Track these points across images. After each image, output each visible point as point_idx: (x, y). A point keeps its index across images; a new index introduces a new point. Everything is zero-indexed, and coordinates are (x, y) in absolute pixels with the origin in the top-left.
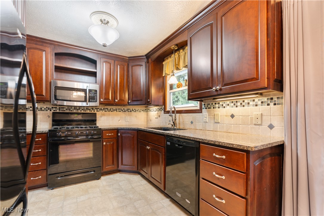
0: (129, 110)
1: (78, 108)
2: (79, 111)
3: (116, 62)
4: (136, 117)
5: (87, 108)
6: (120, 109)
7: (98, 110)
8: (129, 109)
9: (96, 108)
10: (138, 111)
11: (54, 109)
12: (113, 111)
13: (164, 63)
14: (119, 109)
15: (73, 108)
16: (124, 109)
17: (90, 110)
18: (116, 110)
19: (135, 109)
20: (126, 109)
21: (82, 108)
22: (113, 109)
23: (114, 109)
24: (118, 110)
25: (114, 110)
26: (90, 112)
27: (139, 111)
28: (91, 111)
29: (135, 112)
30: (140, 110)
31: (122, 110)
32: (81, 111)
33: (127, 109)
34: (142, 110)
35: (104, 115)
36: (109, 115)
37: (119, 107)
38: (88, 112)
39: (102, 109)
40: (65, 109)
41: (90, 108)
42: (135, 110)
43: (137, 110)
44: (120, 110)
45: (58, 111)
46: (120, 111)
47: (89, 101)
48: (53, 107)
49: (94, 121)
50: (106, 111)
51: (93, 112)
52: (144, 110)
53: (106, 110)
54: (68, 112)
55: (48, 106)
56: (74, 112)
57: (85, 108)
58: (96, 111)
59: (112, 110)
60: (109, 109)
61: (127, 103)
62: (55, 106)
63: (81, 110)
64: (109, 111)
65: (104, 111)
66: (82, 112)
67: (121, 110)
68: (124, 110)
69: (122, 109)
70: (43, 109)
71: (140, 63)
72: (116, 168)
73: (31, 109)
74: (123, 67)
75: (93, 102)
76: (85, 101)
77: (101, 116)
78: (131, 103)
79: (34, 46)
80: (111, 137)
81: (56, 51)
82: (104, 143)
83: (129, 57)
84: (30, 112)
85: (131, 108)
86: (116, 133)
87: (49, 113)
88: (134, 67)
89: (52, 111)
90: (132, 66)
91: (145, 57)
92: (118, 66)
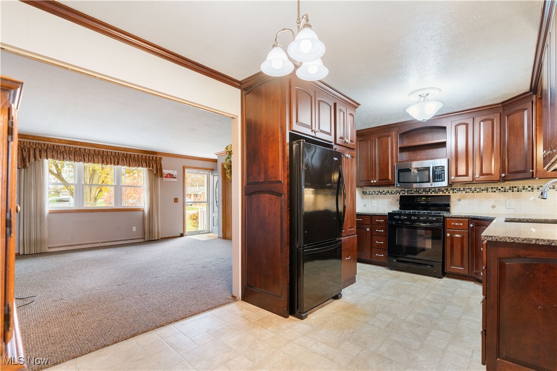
0: (515, 189)
1: (428, 190)
2: (429, 194)
3: (477, 120)
5: (439, 189)
6: (495, 188)
7: (455, 191)
8: (515, 187)
9: (451, 189)
10: (538, 189)
11: (403, 192)
12: (480, 192)
14: (492, 188)
15: (422, 190)
16: (502, 188)
17: (443, 191)
18: (487, 190)
19: (529, 187)
20: (507, 187)
21: (433, 189)
22: (480, 188)
23: (482, 188)
24: (489, 190)
25: (482, 190)
26: (444, 194)
28: (445, 193)
29: (529, 191)
31: (500, 190)
32: (431, 193)
33: (510, 187)
35: (464, 197)
36: (474, 197)
37: (493, 185)
38: (441, 194)
39: (462, 189)
40: (413, 192)
41: (443, 189)
42: (530, 189)
43: (535, 187)
44: (494, 190)
45: (406, 194)
46: (495, 192)
47: (434, 181)
49: (447, 207)
50: (469, 192)
51: (447, 194)
53: (468, 190)
54: (416, 195)
55: (397, 190)
56: (422, 195)
57: (437, 189)
58: (451, 192)
59: (478, 190)
60: (473, 189)
61: (499, 179)
62: (403, 189)
63: (431, 191)
64: (473, 192)
65: (464, 192)
66: (433, 194)
67: (497, 190)
68: (502, 189)
69: (499, 188)
70: (393, 192)
71: (522, 107)
72: (466, 273)
73: (384, 193)
74: (491, 122)
75: (440, 181)
76: (429, 182)
77: (459, 200)
78: (506, 178)
79: (383, 134)
80: (458, 227)
81: (401, 132)
82: (448, 235)
83: (502, 103)
84: (382, 195)
85: (520, 184)
86: (467, 223)
87: (398, 196)
88: (511, 117)
89: (401, 194)
90: (508, 116)
91: (532, 93)
92: (482, 123)
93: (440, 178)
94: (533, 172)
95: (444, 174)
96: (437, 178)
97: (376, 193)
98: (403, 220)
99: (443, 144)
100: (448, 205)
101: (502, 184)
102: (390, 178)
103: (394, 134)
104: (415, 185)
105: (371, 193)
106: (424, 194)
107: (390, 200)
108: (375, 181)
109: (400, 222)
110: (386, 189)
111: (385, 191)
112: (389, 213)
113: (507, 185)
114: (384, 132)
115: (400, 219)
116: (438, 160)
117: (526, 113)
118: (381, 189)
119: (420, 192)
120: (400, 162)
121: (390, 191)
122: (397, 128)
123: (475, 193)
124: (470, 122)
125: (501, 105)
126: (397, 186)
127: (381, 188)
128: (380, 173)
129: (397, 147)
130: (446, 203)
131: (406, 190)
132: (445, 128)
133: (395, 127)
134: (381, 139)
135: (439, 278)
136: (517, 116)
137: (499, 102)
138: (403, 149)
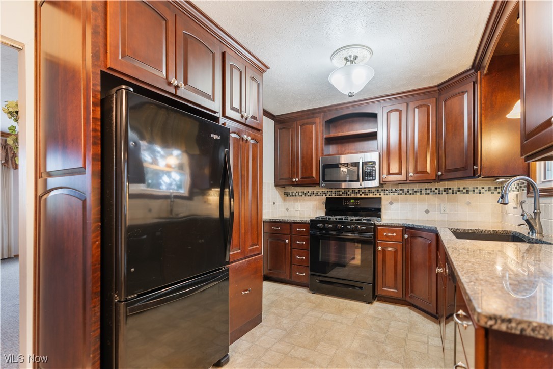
0: (450, 191)
1: (357, 191)
2: (359, 196)
3: (411, 105)
4: (469, 204)
5: (369, 190)
6: (429, 189)
7: (387, 192)
8: (450, 189)
9: (382, 190)
10: (474, 191)
11: (330, 193)
12: (413, 194)
14: (426, 189)
15: (351, 190)
16: (436, 189)
17: (374, 192)
18: (421, 192)
19: (464, 188)
20: (442, 189)
21: (363, 190)
22: (413, 189)
23: (415, 189)
24: (423, 191)
25: (416, 192)
26: (374, 196)
27: (477, 191)
28: (376, 195)
29: (464, 193)
30: (480, 188)
31: (434, 191)
32: (361, 195)
33: (444, 189)
34: (486, 188)
35: (397, 200)
36: (406, 200)
37: (427, 186)
38: (371, 195)
39: (394, 190)
40: (341, 193)
41: (373, 190)
42: (465, 191)
43: (471, 188)
44: (428, 191)
45: (333, 196)
46: (429, 194)
47: (364, 180)
48: (329, 190)
49: (377, 212)
50: (401, 194)
51: (378, 196)
52: (493, 188)
53: (401, 192)
54: (344, 196)
55: (323, 190)
56: (351, 197)
57: (367, 190)
58: (382, 193)
59: (411, 192)
60: (406, 190)
61: (434, 178)
62: (330, 190)
63: (361, 193)
64: (406, 194)
65: (396, 194)
66: (363, 196)
67: (431, 192)
68: (436, 191)
69: (434, 189)
70: (319, 194)
71: (462, 89)
72: (400, 296)
73: (308, 194)
74: (426, 108)
75: (370, 180)
76: (358, 181)
77: (391, 203)
78: (443, 177)
79: (306, 121)
80: (390, 239)
81: (327, 119)
82: (380, 248)
83: (438, 86)
84: (307, 197)
85: (454, 185)
86: (401, 233)
87: (324, 197)
88: (448, 103)
89: (328, 196)
90: (445, 101)
91: (473, 71)
92: (416, 110)
93: (370, 176)
94: (477, 169)
95: (375, 171)
96: (368, 176)
97: (300, 194)
98: (328, 230)
99: (373, 136)
100: (379, 210)
101: (437, 185)
102: (314, 176)
103: (318, 120)
104: (344, 185)
105: (294, 194)
106: (353, 196)
107: (315, 203)
108: (297, 179)
109: (324, 232)
110: (311, 190)
111: (310, 192)
112: (311, 220)
113: (442, 186)
114: (308, 118)
115: (324, 228)
116: (368, 154)
117: (466, 96)
118: (305, 190)
119: (349, 193)
120: (326, 156)
121: (315, 192)
122: (322, 114)
123: (408, 196)
124: (403, 107)
125: (437, 88)
126: (322, 186)
127: (305, 188)
128: (302, 169)
129: (323, 137)
130: (377, 207)
131: (333, 191)
132: (375, 116)
133: (321, 112)
134: (304, 127)
135: (369, 303)
136: (455, 100)
137: (435, 84)
138: (330, 141)
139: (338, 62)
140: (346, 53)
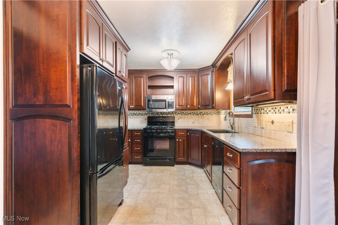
0: (202, 114)
1: (163, 113)
2: (164, 116)
3: (188, 75)
4: (208, 119)
7: (177, 114)
9: (175, 113)
11: (149, 114)
13: (228, 70)
15: (160, 113)
17: (171, 114)
19: (207, 113)
20: (199, 113)
21: (166, 113)
23: (189, 113)
24: (192, 114)
26: (171, 116)
27: (211, 114)
30: (212, 113)
34: (214, 113)
35: (181, 118)
36: (185, 118)
37: (193, 111)
38: (169, 115)
39: (180, 113)
40: (155, 114)
42: (207, 114)
43: (209, 113)
44: (194, 114)
45: (151, 115)
47: (168, 108)
51: (173, 116)
52: (216, 113)
53: (183, 114)
54: (156, 116)
55: (145, 112)
58: (175, 115)
59: (187, 114)
60: (185, 113)
61: (197, 108)
62: (149, 112)
63: (165, 114)
65: (181, 115)
66: (166, 116)
68: (197, 114)
69: (196, 113)
70: (143, 114)
71: (208, 73)
73: (137, 114)
74: (194, 78)
75: (171, 108)
76: (165, 108)
77: (178, 119)
78: (201, 108)
79: (138, 75)
80: (182, 135)
81: (149, 76)
82: (177, 140)
83: (199, 69)
84: (136, 116)
85: (203, 111)
86: (186, 133)
87: (146, 117)
88: (202, 77)
89: (148, 115)
90: (201, 76)
91: (212, 67)
92: (190, 78)
94: (214, 106)
95: (173, 104)
97: (132, 114)
98: (153, 133)
99: (172, 87)
100: (174, 122)
101: (197, 111)
102: (142, 105)
103: (145, 76)
104: (156, 110)
105: (128, 114)
106: (161, 115)
107: (141, 119)
108: (133, 107)
109: (151, 134)
110: (138, 112)
111: (138, 113)
112: (144, 128)
113: (199, 112)
114: (138, 74)
115: (151, 132)
116: (170, 96)
117: (209, 75)
118: (135, 112)
119: (159, 114)
120: (148, 95)
121: (141, 113)
122: (146, 73)
123: (186, 115)
124: (185, 76)
125: (198, 70)
126: (147, 111)
128: (136, 101)
129: (147, 85)
131: (151, 113)
132: (173, 78)
133: (146, 72)
134: (136, 78)
135: (173, 166)
136: (205, 77)
137: (198, 68)
138: (150, 87)
139: (165, 55)
140: (169, 52)
